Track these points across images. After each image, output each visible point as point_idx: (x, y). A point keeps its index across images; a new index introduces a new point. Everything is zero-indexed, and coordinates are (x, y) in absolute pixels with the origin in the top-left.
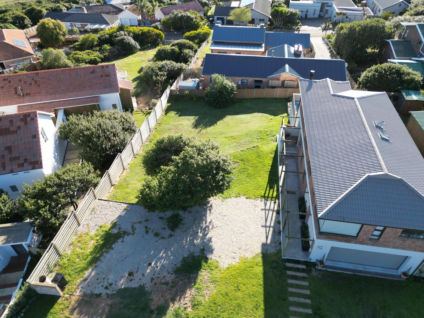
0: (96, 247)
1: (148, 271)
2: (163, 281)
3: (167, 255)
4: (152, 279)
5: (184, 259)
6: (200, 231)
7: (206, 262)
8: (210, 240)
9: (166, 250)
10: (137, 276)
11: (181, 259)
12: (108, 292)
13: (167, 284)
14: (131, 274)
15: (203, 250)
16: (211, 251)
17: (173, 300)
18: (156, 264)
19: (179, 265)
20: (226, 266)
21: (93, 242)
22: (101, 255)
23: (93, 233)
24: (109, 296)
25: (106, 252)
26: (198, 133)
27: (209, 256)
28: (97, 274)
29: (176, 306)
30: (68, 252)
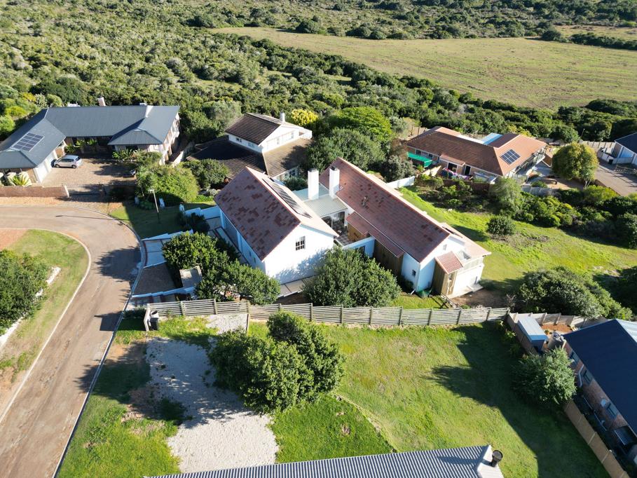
0: (192, 333)
1: (166, 379)
2: (154, 393)
3: (184, 388)
4: (157, 384)
5: (179, 404)
6: (217, 410)
7: (174, 424)
8: (204, 422)
9: (190, 387)
10: (162, 372)
11: (180, 401)
12: (148, 358)
13: (152, 396)
14: (163, 367)
15: (190, 419)
16: (189, 427)
17: (134, 406)
18: (174, 382)
19: (172, 401)
20: (169, 444)
21: (197, 330)
22: (183, 340)
23: (208, 326)
24: (144, 360)
25: (187, 343)
26: (424, 377)
27: (182, 427)
28: (165, 344)
29: (128, 409)
30: (187, 319)
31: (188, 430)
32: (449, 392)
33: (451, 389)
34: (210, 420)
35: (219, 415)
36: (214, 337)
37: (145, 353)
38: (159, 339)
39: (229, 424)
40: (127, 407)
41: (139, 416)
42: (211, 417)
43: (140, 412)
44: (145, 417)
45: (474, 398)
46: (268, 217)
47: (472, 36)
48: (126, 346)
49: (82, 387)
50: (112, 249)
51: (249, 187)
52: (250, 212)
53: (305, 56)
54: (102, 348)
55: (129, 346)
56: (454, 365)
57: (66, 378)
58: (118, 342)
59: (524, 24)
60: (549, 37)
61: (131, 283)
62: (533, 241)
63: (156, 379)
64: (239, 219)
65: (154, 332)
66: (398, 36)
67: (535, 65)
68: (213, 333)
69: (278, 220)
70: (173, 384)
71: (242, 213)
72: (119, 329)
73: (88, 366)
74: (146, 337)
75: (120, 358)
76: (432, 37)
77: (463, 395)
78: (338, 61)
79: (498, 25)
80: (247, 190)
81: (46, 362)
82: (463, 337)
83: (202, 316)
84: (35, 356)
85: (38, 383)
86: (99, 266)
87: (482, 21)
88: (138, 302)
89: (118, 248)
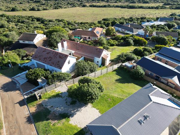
0: (53, 95)
1: (55, 109)
3: (62, 109)
4: (54, 111)
5: (65, 113)
6: (76, 110)
7: (68, 118)
8: (75, 114)
9: (64, 108)
10: (53, 108)
11: (64, 112)
12: (45, 107)
13: (55, 115)
14: (52, 107)
15: (71, 115)
16: (72, 117)
17: (52, 120)
18: (58, 109)
19: (62, 113)
20: (71, 123)
21: (54, 94)
22: (52, 98)
23: (56, 92)
24: (44, 107)
25: (54, 98)
26: (114, 83)
27: (70, 118)
28: (47, 101)
29: (51, 121)
30: (48, 92)
31: (73, 118)
32: (122, 84)
33: (121, 83)
34: (77, 113)
35: (78, 111)
36: (61, 93)
37: (43, 106)
38: (44, 101)
39: (82, 111)
40: (50, 121)
41: (56, 121)
42: (76, 112)
43: (55, 120)
44: (58, 120)
45: (127, 83)
46: (56, 58)
47: (66, 8)
48: (35, 107)
49: (29, 123)
50: (3, 84)
51: (44, 51)
52: (49, 58)
53: (21, 17)
54: (26, 111)
55: (36, 106)
56: (118, 78)
57: (21, 124)
58: (31, 107)
59: (76, 4)
60: (84, 6)
61: (19, 90)
62: (113, 50)
63: (52, 111)
64: (45, 61)
65: (41, 99)
66: (46, 9)
67: (85, 13)
68: (59, 93)
69: (60, 57)
70: (59, 109)
71: (46, 59)
72: (28, 103)
73: (26, 117)
74: (39, 102)
75: (35, 111)
76: (55, 9)
77: (125, 83)
78: (33, 17)
79: (71, 4)
80: (43, 52)
81: (8, 123)
82: (116, 72)
83: (53, 90)
84: (2, 123)
85: (11, 130)
86: (2, 90)
87: (66, 4)
88: (27, 94)
89: (5, 83)
